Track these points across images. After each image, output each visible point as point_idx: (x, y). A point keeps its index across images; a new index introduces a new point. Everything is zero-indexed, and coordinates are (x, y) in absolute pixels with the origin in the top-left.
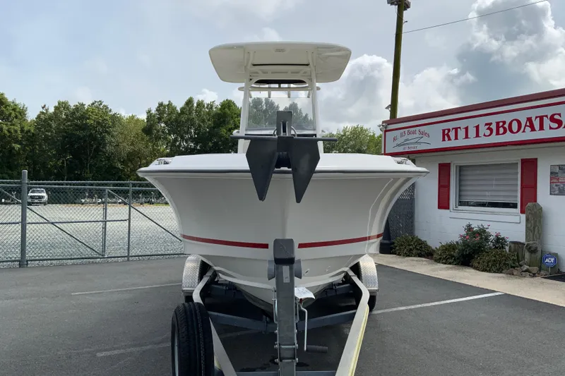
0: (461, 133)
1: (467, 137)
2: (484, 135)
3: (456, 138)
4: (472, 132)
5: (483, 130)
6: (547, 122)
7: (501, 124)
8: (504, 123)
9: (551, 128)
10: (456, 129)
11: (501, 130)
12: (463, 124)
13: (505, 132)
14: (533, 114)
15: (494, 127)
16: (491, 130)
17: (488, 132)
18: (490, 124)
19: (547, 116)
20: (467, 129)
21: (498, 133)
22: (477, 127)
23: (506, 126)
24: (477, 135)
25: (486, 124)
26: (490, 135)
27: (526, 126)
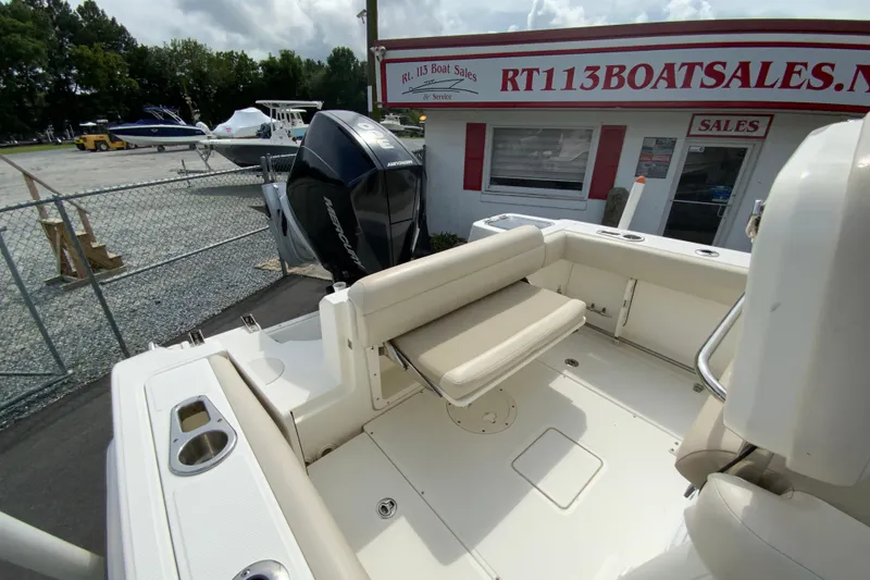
0: (539, 80)
1: (549, 87)
2: (582, 87)
3: (529, 87)
4: (560, 80)
5: (581, 78)
6: (699, 73)
7: (616, 70)
8: (622, 68)
9: (702, 85)
10: (530, 72)
11: (614, 81)
12: (544, 63)
13: (620, 85)
14: (677, 57)
15: (601, 74)
16: (595, 79)
17: (589, 83)
18: (597, 68)
19: (701, 64)
20: (550, 73)
21: (607, 86)
22: (571, 72)
23: (625, 74)
24: (569, 86)
25: (588, 69)
26: (592, 88)
27: (661, 77)
